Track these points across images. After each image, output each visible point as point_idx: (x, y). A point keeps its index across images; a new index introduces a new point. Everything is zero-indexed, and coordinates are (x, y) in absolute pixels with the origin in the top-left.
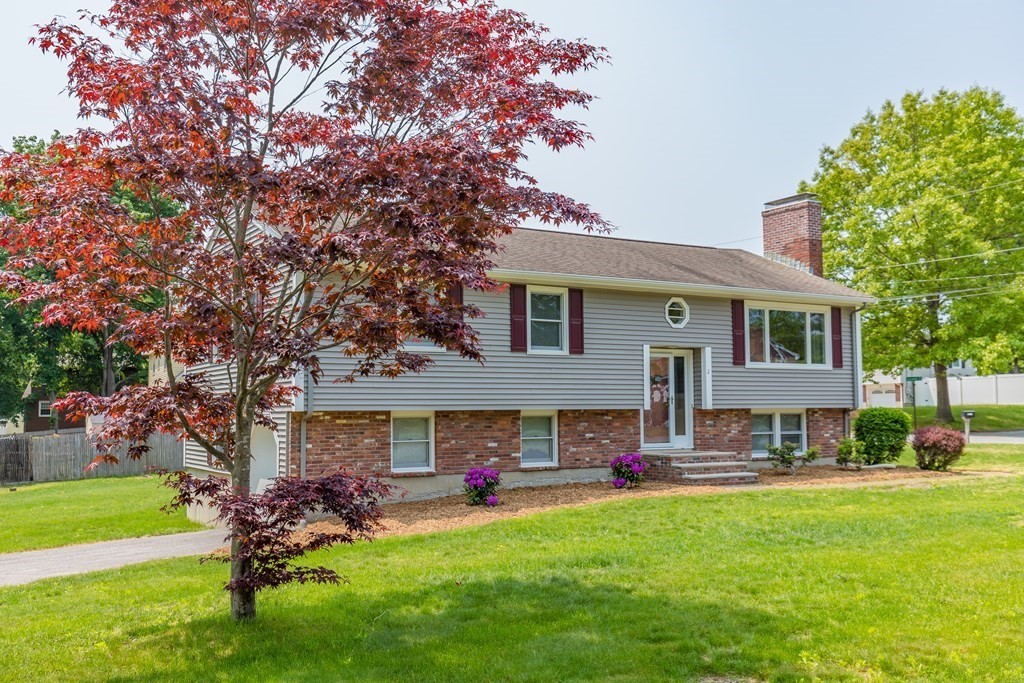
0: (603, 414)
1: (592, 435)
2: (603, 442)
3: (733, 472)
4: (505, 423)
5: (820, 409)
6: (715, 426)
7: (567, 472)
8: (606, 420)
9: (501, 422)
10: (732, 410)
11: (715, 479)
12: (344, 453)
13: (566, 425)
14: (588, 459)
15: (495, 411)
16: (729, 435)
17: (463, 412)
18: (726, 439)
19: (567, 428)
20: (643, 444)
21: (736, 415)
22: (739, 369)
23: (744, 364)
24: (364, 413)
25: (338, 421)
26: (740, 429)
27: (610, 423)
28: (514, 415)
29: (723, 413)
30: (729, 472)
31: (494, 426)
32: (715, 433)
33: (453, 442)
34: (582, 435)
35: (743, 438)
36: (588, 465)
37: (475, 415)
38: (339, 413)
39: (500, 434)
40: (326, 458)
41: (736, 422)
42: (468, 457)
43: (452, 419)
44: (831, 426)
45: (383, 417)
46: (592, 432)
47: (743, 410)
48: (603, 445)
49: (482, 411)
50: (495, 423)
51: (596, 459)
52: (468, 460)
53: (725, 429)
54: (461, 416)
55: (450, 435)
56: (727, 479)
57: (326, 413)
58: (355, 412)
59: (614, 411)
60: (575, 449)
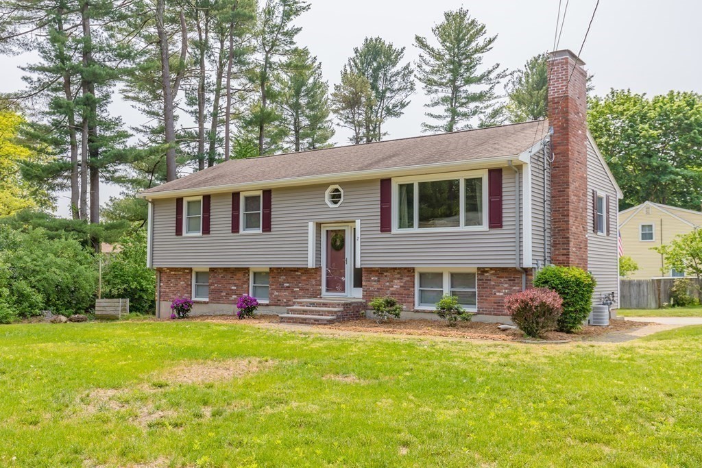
0: (295, 271)
1: (288, 285)
2: (295, 289)
3: (325, 315)
4: (240, 275)
5: (491, 269)
6: (379, 281)
7: (273, 307)
8: (297, 275)
9: (238, 275)
10: (395, 269)
11: (295, 318)
12: (174, 289)
13: (273, 278)
14: (285, 300)
15: (236, 268)
16: (391, 289)
17: (221, 269)
18: (388, 292)
19: (273, 279)
20: (324, 293)
21: (398, 273)
22: (386, 235)
23: (390, 231)
24: (181, 268)
25: (172, 273)
26: (402, 284)
27: (299, 277)
28: (246, 271)
29: (387, 271)
30: (322, 315)
31: (234, 277)
32: (379, 287)
33: (216, 285)
34: (282, 284)
35: (405, 292)
36: (285, 304)
37: (226, 270)
38: (172, 268)
39: (237, 282)
40: (167, 290)
41: (398, 279)
42: (222, 294)
43: (216, 273)
44: (506, 286)
45: (187, 271)
46: (288, 283)
47: (405, 268)
48: (294, 292)
49: (229, 268)
50: (236, 275)
51: (290, 301)
52: (222, 296)
53: (388, 284)
54: (220, 271)
55: (214, 282)
56: (305, 319)
57: (168, 268)
58: (177, 268)
59: (303, 268)
60: (277, 293)
